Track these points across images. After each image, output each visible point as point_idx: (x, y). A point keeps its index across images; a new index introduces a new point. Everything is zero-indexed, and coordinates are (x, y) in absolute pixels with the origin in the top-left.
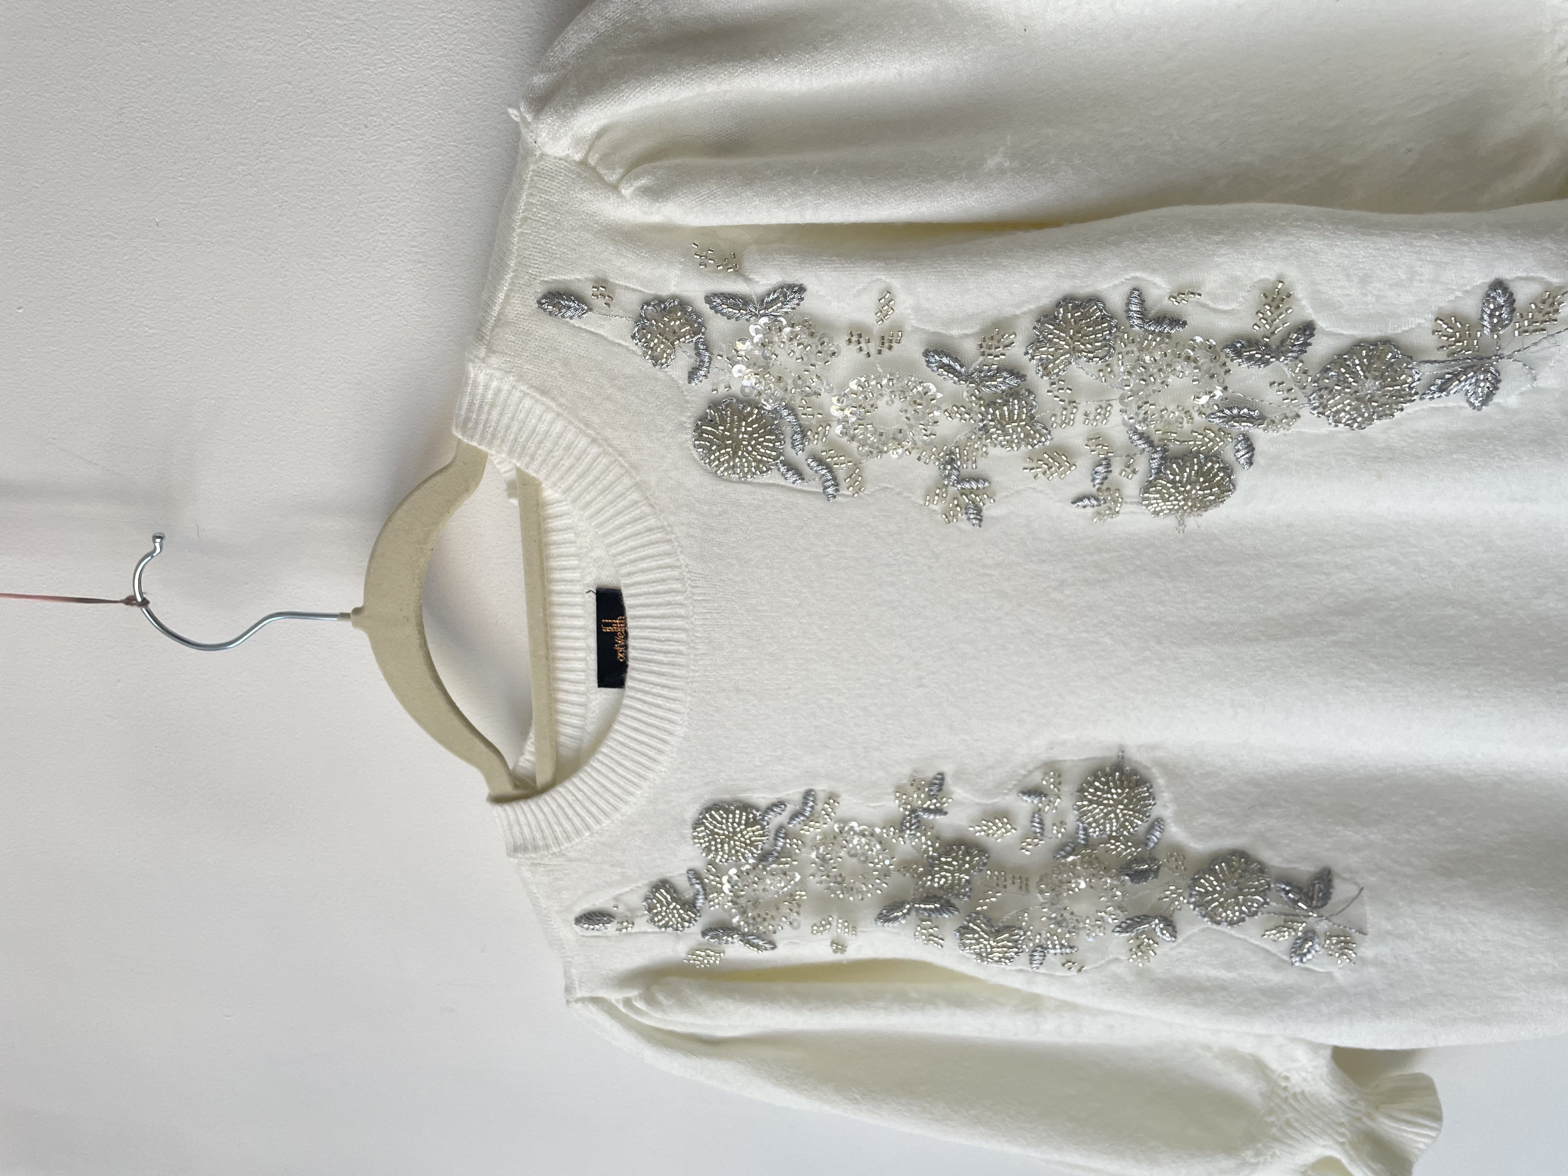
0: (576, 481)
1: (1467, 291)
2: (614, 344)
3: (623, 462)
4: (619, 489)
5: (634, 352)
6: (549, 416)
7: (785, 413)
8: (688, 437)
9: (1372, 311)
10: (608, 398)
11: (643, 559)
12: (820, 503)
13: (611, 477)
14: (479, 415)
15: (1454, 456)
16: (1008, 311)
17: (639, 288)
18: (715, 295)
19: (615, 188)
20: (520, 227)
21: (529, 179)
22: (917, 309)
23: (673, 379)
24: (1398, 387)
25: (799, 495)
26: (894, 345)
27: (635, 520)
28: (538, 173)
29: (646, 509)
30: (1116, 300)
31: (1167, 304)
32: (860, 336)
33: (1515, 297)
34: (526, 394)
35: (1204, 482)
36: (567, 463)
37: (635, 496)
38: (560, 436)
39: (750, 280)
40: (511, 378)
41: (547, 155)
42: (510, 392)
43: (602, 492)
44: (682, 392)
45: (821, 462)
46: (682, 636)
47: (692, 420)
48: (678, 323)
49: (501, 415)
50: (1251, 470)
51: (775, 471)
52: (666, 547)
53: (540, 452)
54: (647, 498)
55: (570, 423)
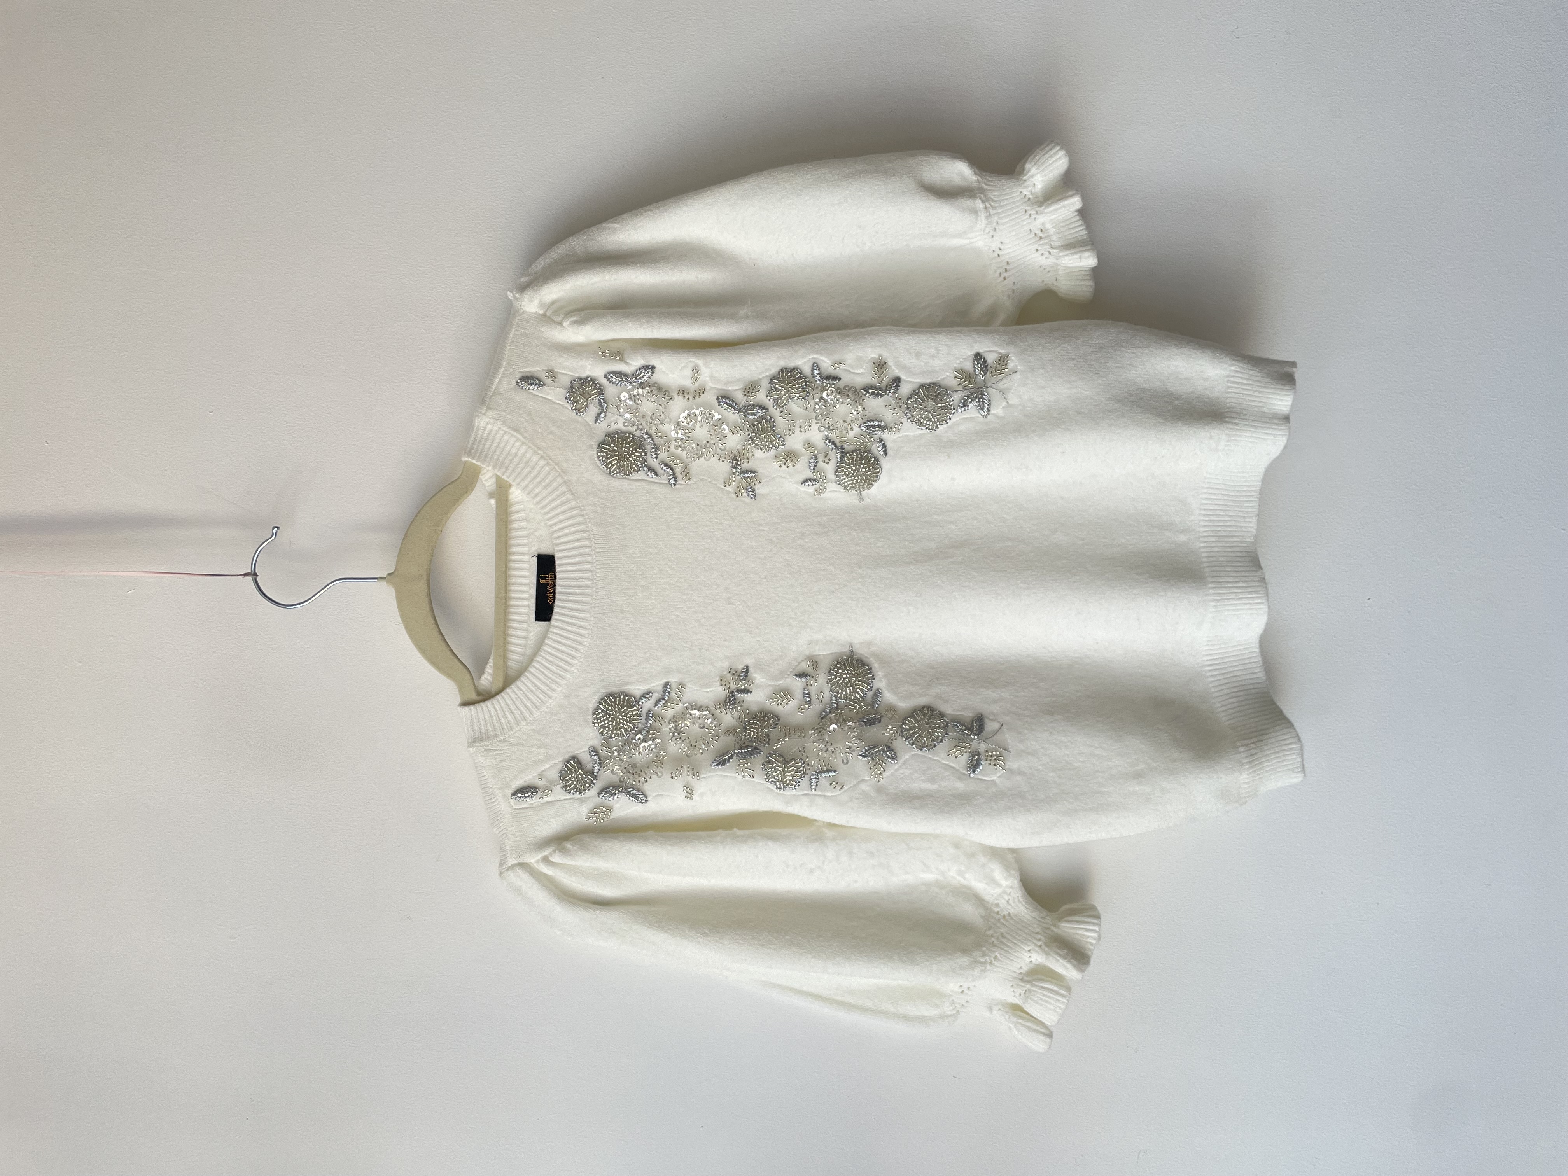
0: (530, 482)
1: (964, 359)
2: (555, 403)
3: (557, 468)
4: (555, 484)
5: (566, 408)
6: (518, 444)
7: (646, 437)
8: (594, 452)
9: (925, 370)
10: (552, 433)
11: (566, 527)
12: (668, 490)
13: (550, 478)
14: (478, 446)
15: (981, 442)
16: (756, 376)
17: (570, 373)
18: (610, 373)
19: (560, 324)
20: (510, 346)
21: (516, 324)
22: (712, 377)
23: (587, 422)
24: (944, 405)
25: (656, 485)
26: (702, 395)
27: (563, 504)
28: (521, 320)
29: (570, 496)
30: (807, 370)
31: (831, 370)
32: (684, 391)
33: (986, 359)
34: (506, 432)
35: (864, 464)
36: (526, 471)
37: (564, 488)
38: (523, 455)
39: (628, 363)
40: (499, 423)
41: (526, 312)
42: (497, 432)
43: (545, 487)
44: (591, 429)
45: (666, 465)
46: (589, 575)
47: (597, 443)
48: (590, 388)
49: (491, 445)
50: (887, 458)
51: (642, 471)
52: (581, 519)
53: (511, 465)
54: (570, 490)
55: (530, 447)
